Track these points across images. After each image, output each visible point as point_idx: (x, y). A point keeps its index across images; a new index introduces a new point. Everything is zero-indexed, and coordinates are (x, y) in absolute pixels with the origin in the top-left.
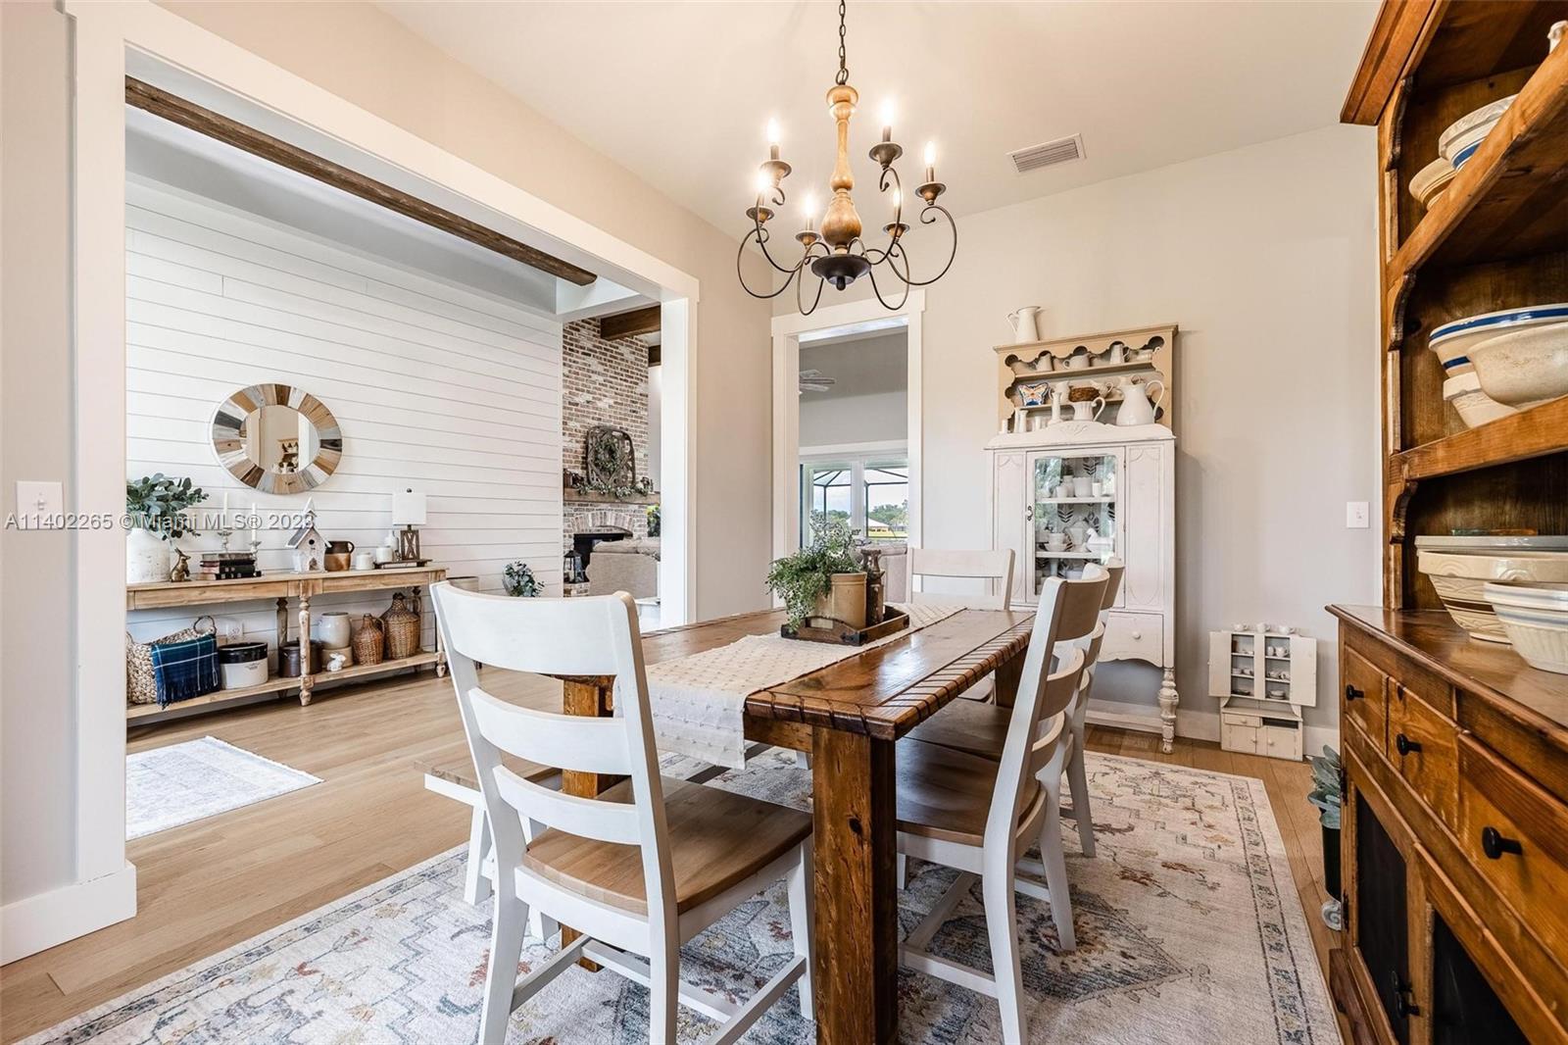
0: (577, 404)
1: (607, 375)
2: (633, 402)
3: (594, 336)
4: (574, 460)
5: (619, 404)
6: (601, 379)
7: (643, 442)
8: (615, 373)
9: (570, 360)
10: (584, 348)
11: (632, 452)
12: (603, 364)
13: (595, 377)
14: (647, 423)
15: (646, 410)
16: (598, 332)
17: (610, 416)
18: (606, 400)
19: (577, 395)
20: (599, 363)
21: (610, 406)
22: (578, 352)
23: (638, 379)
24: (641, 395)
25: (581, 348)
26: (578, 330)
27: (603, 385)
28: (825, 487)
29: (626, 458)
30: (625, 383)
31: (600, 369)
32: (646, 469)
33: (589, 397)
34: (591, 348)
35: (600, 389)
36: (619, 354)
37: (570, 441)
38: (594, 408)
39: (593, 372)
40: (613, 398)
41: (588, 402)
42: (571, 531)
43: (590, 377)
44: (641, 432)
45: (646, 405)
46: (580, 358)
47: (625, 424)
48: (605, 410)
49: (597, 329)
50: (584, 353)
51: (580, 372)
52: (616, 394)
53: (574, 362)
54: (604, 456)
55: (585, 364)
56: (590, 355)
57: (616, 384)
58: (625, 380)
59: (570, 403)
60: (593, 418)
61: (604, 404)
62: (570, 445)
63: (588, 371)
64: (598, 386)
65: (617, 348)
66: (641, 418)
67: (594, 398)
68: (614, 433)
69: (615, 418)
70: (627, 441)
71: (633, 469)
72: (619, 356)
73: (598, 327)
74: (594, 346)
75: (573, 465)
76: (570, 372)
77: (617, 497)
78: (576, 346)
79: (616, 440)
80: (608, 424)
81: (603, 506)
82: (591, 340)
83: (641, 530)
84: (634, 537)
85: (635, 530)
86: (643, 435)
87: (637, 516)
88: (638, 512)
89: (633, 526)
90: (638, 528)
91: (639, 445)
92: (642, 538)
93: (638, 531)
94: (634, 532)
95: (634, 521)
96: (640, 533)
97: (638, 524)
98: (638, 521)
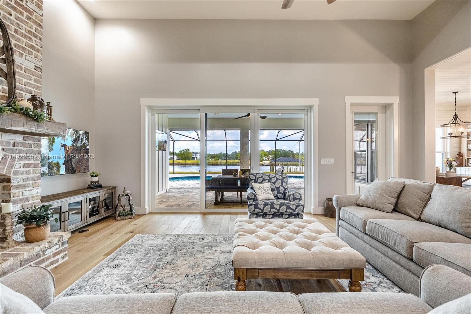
7: (32, 47)
14: (40, 26)
15: (37, 4)
66: (30, 12)
83: (28, 172)
84: (13, 183)
85: (15, 173)
86: (34, 39)
87: (20, 152)
88: (24, 145)
89: (12, 166)
90: (22, 169)
91: (23, 48)
92: (31, 182)
93: (22, 174)
94: (12, 176)
95: (14, 159)
96: (25, 176)
97: (22, 163)
98: (21, 159)
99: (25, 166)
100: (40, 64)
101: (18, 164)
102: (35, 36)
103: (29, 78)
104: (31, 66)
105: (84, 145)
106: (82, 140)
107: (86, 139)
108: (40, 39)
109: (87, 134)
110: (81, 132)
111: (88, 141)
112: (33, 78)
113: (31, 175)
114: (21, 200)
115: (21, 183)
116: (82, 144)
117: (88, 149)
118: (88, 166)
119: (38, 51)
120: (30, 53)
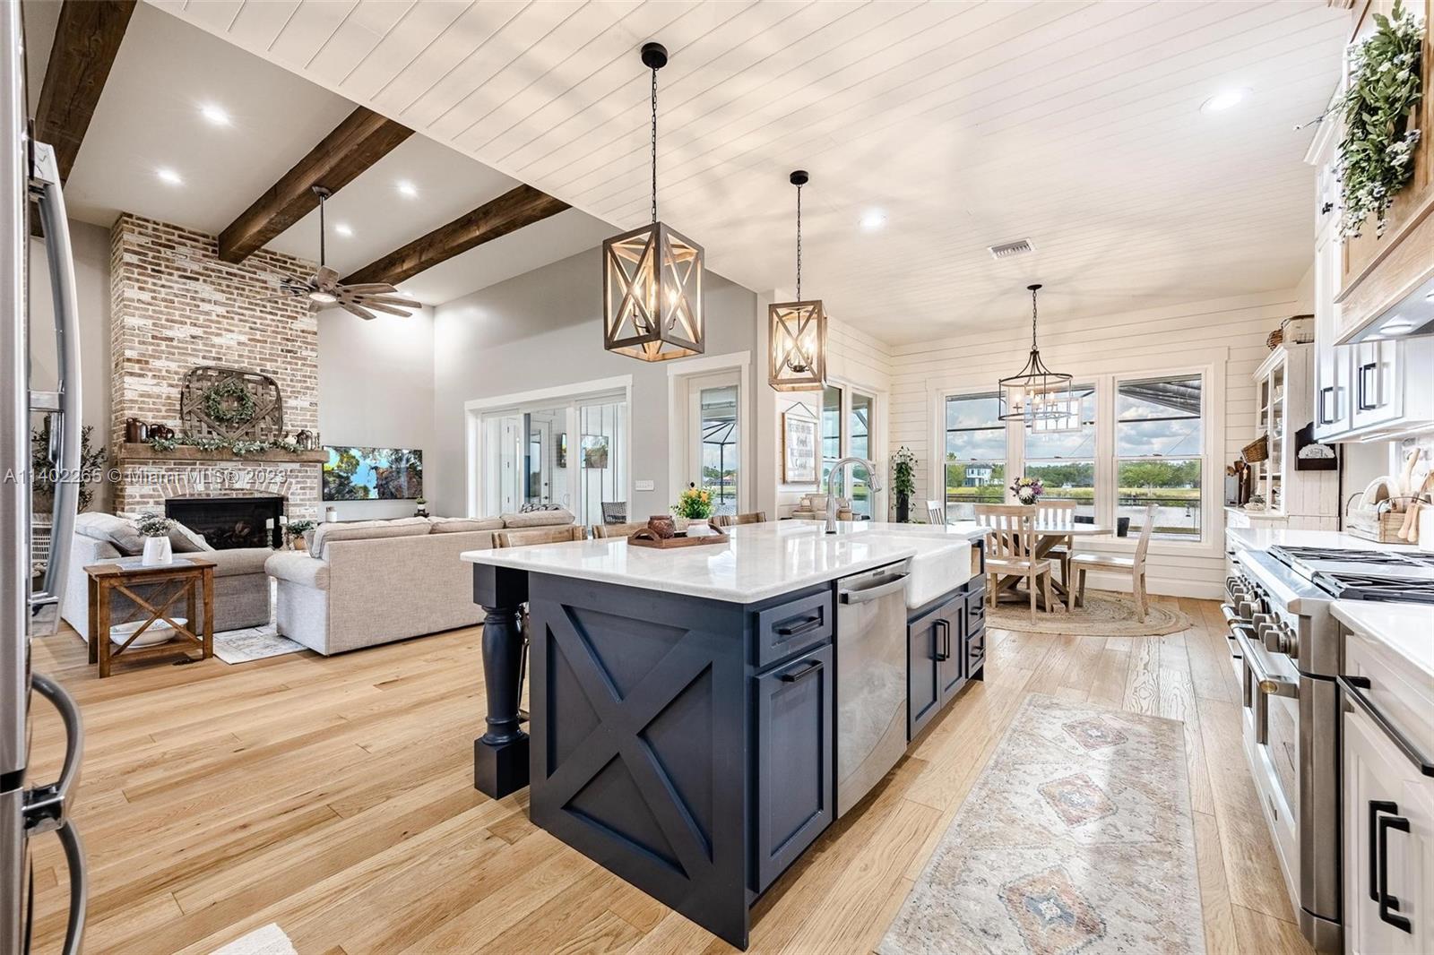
0: (171, 340)
1: (233, 306)
2: (288, 340)
3: (204, 256)
4: (164, 409)
5: (259, 341)
6: (222, 310)
7: (307, 388)
8: (250, 303)
9: (154, 284)
10: (185, 270)
11: (279, 399)
12: (223, 292)
13: (205, 307)
14: (315, 366)
15: (312, 350)
16: (214, 251)
17: (240, 356)
18: (230, 335)
19: (171, 328)
20: (215, 290)
21: (239, 344)
22: (171, 274)
23: (297, 312)
24: (303, 331)
25: (178, 269)
26: (173, 248)
27: (224, 317)
28: (722, 444)
29: (270, 406)
30: (269, 317)
31: (221, 297)
32: (313, 421)
33: (198, 332)
34: (201, 271)
35: (219, 322)
36: (257, 280)
37: (157, 384)
38: (205, 345)
39: (203, 300)
40: (245, 333)
41: (193, 337)
42: (160, 496)
43: (199, 306)
44: (305, 376)
45: (315, 344)
46: (177, 282)
47: (269, 366)
48: (228, 348)
49: (210, 248)
50: (181, 276)
51: (176, 299)
52: (251, 328)
53: (163, 286)
54: (228, 407)
55: (188, 290)
56: (197, 280)
57: (253, 316)
58: (271, 313)
59: (154, 337)
60: (204, 357)
61: (228, 340)
62: (156, 390)
63: (193, 298)
64: (214, 317)
65: (255, 273)
66: (305, 359)
67: (205, 332)
68: (246, 377)
69: (250, 358)
70: (273, 387)
71: (279, 421)
72: (258, 284)
73: (215, 245)
74: (207, 269)
75: (164, 413)
76: (153, 298)
77: (236, 454)
78: (167, 267)
79: (250, 385)
80: (236, 366)
81: (230, 465)
82: (200, 261)
83: (304, 494)
84: (291, 502)
85: (292, 494)
86: (308, 380)
87: (297, 477)
88: (299, 471)
89: (289, 488)
90: (299, 491)
91: (299, 392)
92: (308, 503)
93: (299, 495)
94: (290, 496)
95: (291, 483)
96: (302, 497)
97: (299, 486)
98: (298, 483)
99: (301, 488)
100: (314, 400)
101: (294, 487)
102: (310, 377)
103: (305, 415)
104: (306, 404)
105: (413, 467)
106: (408, 460)
107: (415, 458)
108: (315, 378)
109: (418, 454)
110: (405, 452)
111: (421, 460)
112: (309, 413)
113: (308, 497)
114: (298, 516)
115: (298, 502)
116: (408, 465)
117: (421, 471)
118: (421, 490)
119: (313, 389)
120: (305, 394)
